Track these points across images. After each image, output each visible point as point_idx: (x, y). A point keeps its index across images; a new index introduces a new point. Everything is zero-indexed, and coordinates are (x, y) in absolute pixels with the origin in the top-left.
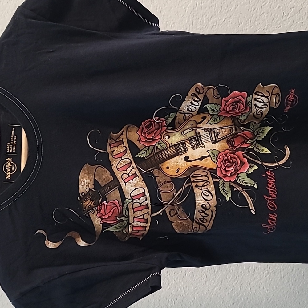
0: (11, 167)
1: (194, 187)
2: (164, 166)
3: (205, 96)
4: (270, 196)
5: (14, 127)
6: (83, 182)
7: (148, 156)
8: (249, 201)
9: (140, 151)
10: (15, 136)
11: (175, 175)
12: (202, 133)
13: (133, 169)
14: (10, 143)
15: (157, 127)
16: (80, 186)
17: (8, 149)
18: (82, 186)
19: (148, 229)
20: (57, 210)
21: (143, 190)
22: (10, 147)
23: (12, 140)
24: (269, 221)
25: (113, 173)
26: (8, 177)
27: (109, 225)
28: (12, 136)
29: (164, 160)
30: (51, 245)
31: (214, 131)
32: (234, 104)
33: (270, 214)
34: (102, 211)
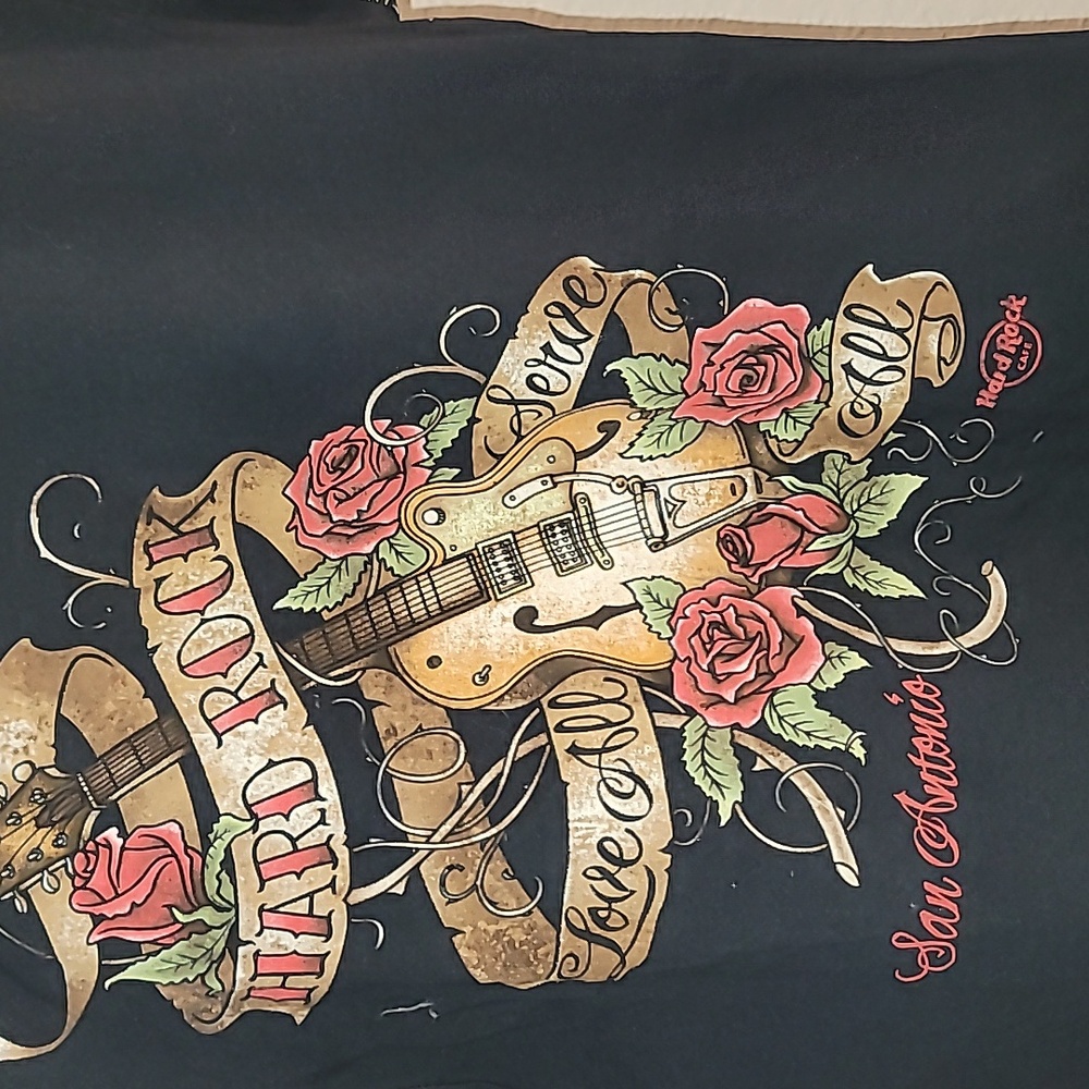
4: (926, 798)
7: (338, 604)
8: (830, 821)
25: (155, 689)
31: (657, 495)
33: (926, 886)
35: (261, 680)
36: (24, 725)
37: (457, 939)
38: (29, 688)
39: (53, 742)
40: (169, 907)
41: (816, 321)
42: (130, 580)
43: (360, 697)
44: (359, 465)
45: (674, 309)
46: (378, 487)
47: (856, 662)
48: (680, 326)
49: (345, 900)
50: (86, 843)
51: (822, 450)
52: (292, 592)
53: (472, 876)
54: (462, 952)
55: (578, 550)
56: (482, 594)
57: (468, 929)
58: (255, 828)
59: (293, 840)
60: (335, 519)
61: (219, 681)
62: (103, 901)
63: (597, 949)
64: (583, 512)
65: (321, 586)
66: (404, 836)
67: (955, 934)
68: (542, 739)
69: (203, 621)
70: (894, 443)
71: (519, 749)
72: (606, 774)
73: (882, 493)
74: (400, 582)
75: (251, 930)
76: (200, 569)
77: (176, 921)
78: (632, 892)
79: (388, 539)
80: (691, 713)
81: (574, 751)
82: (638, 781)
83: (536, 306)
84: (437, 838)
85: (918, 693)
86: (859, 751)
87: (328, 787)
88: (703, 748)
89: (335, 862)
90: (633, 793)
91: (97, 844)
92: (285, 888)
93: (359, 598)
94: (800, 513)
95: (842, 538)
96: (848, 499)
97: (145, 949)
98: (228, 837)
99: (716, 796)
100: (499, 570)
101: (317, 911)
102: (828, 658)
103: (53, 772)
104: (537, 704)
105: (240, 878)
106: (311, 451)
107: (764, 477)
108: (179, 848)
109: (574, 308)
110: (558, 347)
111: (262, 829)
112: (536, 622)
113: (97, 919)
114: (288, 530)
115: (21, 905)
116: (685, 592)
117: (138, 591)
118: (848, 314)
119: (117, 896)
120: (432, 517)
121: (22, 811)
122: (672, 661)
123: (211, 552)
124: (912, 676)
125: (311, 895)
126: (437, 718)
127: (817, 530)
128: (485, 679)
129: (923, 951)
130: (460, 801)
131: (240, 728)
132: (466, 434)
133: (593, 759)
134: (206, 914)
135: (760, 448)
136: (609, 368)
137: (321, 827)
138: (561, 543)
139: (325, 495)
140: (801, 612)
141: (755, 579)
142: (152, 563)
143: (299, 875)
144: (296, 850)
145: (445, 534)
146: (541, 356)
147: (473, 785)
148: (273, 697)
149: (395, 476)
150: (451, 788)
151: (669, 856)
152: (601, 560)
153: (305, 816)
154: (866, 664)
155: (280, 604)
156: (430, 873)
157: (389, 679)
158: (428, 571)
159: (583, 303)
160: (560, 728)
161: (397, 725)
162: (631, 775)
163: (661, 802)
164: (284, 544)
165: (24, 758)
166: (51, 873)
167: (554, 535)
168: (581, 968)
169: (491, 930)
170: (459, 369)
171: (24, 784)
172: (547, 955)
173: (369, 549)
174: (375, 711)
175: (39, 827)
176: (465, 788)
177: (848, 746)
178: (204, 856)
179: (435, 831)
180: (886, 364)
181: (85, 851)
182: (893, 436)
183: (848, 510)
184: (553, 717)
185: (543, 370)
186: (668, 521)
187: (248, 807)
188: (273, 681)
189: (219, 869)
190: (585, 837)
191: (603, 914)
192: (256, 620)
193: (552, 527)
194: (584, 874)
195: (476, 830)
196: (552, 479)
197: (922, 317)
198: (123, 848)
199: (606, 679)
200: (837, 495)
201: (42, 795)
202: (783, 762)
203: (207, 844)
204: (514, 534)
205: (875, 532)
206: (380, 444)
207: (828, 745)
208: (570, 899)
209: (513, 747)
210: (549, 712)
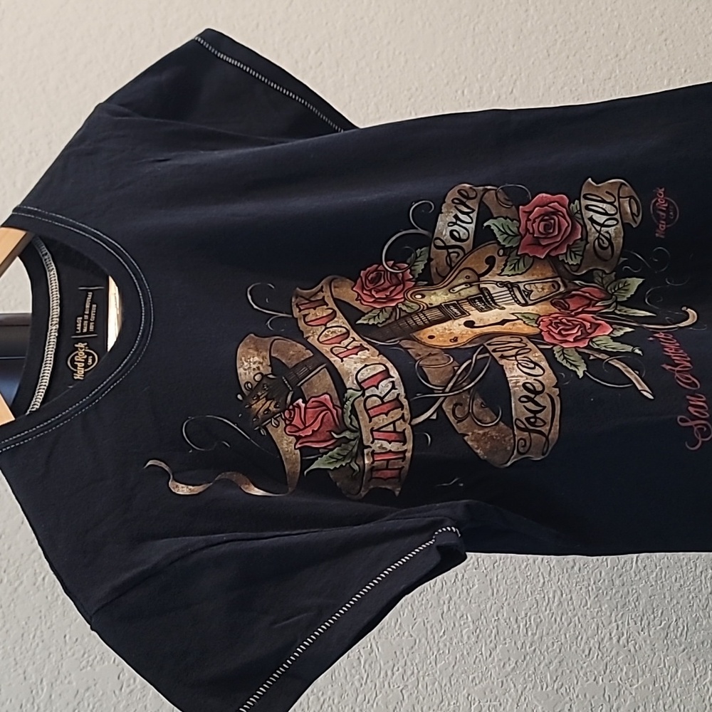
0: (86, 360)
1: (497, 358)
2: (423, 335)
3: (481, 203)
4: (677, 365)
5: (90, 291)
6: (246, 364)
7: (383, 322)
8: (633, 376)
9: (364, 314)
10: (94, 306)
11: (449, 345)
12: (493, 289)
13: (355, 341)
14: (83, 318)
15: (394, 281)
16: (240, 371)
17: (79, 328)
18: (245, 370)
19: (408, 455)
20: (192, 420)
21: (383, 366)
22: (82, 323)
23: (87, 312)
24: (691, 409)
25: (310, 347)
26: (79, 375)
27: (317, 453)
28: (87, 306)
30: (183, 490)
31: (519, 288)
32: (546, 218)
33: (688, 397)
34: (296, 421)
35: (355, 344)
36: (256, 359)
37: (466, 438)
38: (257, 348)
39: (269, 364)
40: (330, 432)
41: (572, 201)
42: (293, 315)
43: (401, 347)
44: (382, 281)
45: (507, 198)
46: (392, 288)
47: (629, 330)
48: (512, 206)
49: (410, 424)
50: (289, 406)
51: (591, 268)
52: (363, 318)
53: (467, 408)
54: (470, 443)
55: (488, 306)
56: (448, 318)
57: (470, 434)
58: (363, 394)
59: (382, 399)
60: (376, 297)
61: (337, 345)
62: (300, 430)
63: (533, 435)
64: (486, 294)
65: (375, 316)
66: (432, 391)
67: (708, 415)
68: (487, 354)
69: (326, 328)
70: (624, 263)
71: (477, 357)
73: (624, 286)
74: (410, 315)
75: (368, 441)
76: (322, 312)
77: (334, 438)
78: (545, 407)
79: (401, 302)
80: (554, 345)
81: (502, 357)
82: (536, 364)
83: (448, 200)
84: (447, 390)
85: (662, 336)
86: (639, 352)
87: (394, 372)
88: (563, 353)
89: (402, 407)
90: (534, 367)
91: (294, 407)
92: (382, 420)
93: (393, 320)
94: (587, 294)
95: (610, 302)
96: (609, 288)
97: (321, 451)
98: (352, 400)
99: (575, 369)
100: (453, 311)
101: (399, 430)
102: (615, 329)
103: (271, 376)
104: (482, 345)
105: (360, 417)
106: (361, 275)
107: (567, 281)
108: (331, 406)
109: (464, 200)
110: (461, 216)
111: (367, 394)
112: (475, 325)
113: (298, 438)
114: (357, 300)
115: (263, 432)
116: (541, 316)
117: (297, 319)
118: (586, 198)
119: (306, 427)
120: (419, 296)
121: (259, 394)
122: (541, 332)
123: (325, 307)
124: (657, 333)
125: (394, 423)
126: (437, 351)
127: (597, 299)
128: (456, 340)
129: (695, 428)
130: (455, 372)
131: (351, 356)
132: (427, 266)
133: (512, 358)
134: (347, 434)
135: (561, 268)
136: (485, 224)
137: (393, 391)
138: (479, 304)
139: (370, 290)
140: (598, 319)
141: (573, 313)
142: (301, 310)
143: (387, 414)
144: (383, 403)
145: (426, 301)
146: (454, 220)
147: (460, 367)
148: (362, 348)
149: (400, 285)
150: (450, 368)
151: (557, 389)
152: (499, 308)
153: (385, 386)
154: (633, 330)
155: (359, 322)
156: (447, 408)
157: (412, 342)
158: (421, 311)
159: (468, 198)
160: (494, 351)
161: (420, 353)
162: (532, 362)
163: (549, 370)
164: (357, 304)
165: (258, 372)
166: (275, 419)
167: (475, 302)
168: (528, 444)
169: (481, 432)
170: (421, 231)
171: (259, 382)
172: (510, 440)
173: (393, 305)
174: (409, 350)
175: (267, 400)
176: (456, 368)
177: (633, 351)
178: (342, 408)
179: (446, 387)
180: (608, 217)
181: (289, 410)
182: (622, 259)
183: (610, 292)
184: (491, 348)
185: (456, 227)
186: (526, 298)
187: (359, 384)
188: (361, 344)
189: (349, 414)
190: (516, 383)
191: (532, 420)
192: (349, 327)
193: (474, 299)
194: (519, 400)
195: (465, 384)
196: (470, 284)
197: (619, 197)
198: (306, 408)
199: (512, 337)
200: (603, 287)
201: (267, 387)
202: (603, 356)
203: (343, 403)
204: (457, 301)
205: (625, 299)
206: (391, 272)
207: (623, 351)
208: (516, 414)
209: (474, 356)
210: (488, 347)
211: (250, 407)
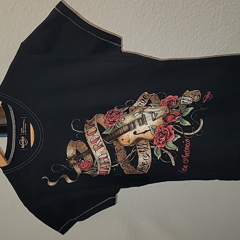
0: (25, 141)
1: (138, 152)
2: (120, 139)
3: (149, 100)
4: (185, 156)
5: (24, 118)
6: (69, 152)
7: (110, 133)
9: (105, 130)
10: (26, 124)
11: (127, 144)
12: (146, 115)
13: (101, 142)
14: (23, 128)
16: (67, 153)
17: (22, 132)
18: (69, 153)
19: (109, 172)
20: (54, 166)
21: (106, 155)
22: (23, 130)
23: (24, 126)
24: (183, 169)
25: (88, 145)
26: (23, 147)
28: (24, 124)
29: (121, 135)
30: (51, 184)
31: (154, 113)
32: (169, 102)
33: (184, 166)
34: (81, 165)
35: (101, 143)
36: (72, 151)
37: (124, 170)
38: (73, 146)
39: (76, 152)
40: (90, 167)
41: (179, 97)
42: (84, 132)
43: (113, 145)
44: (113, 113)
45: (158, 98)
46: (116, 116)
47: (179, 137)
48: (159, 100)
49: (111, 167)
51: (179, 106)
52: (105, 132)
53: (126, 165)
54: (125, 172)
55: (143, 122)
56: (129, 130)
57: (125, 169)
59: (104, 161)
60: (110, 121)
61: (95, 144)
62: (82, 167)
63: (141, 172)
64: (144, 117)
65: (108, 131)
66: (118, 161)
68: (136, 150)
69: (93, 136)
70: (190, 104)
71: (133, 151)
72: (144, 154)
73: (187, 110)
74: (119, 129)
75: (99, 169)
76: (93, 130)
77: (90, 169)
78: (146, 167)
79: (117, 123)
80: (156, 145)
81: (140, 151)
82: (148, 155)
83: (139, 100)
85: (187, 141)
86: (177, 150)
88: (157, 151)
89: (109, 163)
90: (147, 156)
92: (103, 166)
93: (113, 132)
94: (175, 114)
95: (180, 116)
96: (182, 111)
97: (87, 171)
98: (97, 161)
99: (158, 156)
100: (132, 126)
101: (107, 168)
102: (175, 137)
103: (76, 155)
104: (135, 145)
105: (98, 165)
106: (107, 113)
107: (170, 109)
108: (91, 162)
109: (144, 99)
110: (141, 103)
111: (101, 160)
112: (136, 133)
113: (81, 169)
114: (104, 123)
115: (72, 168)
116: (157, 127)
117: (85, 133)
118: (184, 96)
119: (83, 166)
120: (123, 119)
121: (72, 159)
122: (154, 138)
123: (94, 127)
124: (186, 138)
125: (106, 166)
126: (123, 147)
127: (177, 116)
128: (129, 142)
130: (125, 158)
131: (98, 150)
132: (128, 109)
133: (142, 153)
134: (94, 168)
135: (170, 106)
136: (149, 104)
137: (108, 160)
138: (141, 121)
139: (109, 118)
140: (173, 129)
141: (167, 124)
142: (87, 129)
143: (105, 164)
145: (125, 122)
146: (139, 104)
147: (127, 156)
148: (102, 146)
149: (118, 114)
150: (124, 157)
151: (151, 164)
152: (146, 123)
153: (106, 159)
154: (180, 137)
155: (103, 133)
156: (121, 165)
157: (117, 142)
158: (122, 127)
159: (145, 99)
160: (138, 148)
161: (118, 148)
162: (147, 154)
163: (151, 158)
164: (103, 125)
165: (72, 154)
166: (76, 165)
167: (140, 120)
168: (139, 173)
169: (128, 169)
171: (72, 156)
172: (135, 172)
173: (114, 125)
174: (115, 147)
175: (74, 160)
177: (176, 149)
178: (94, 162)
179: (122, 161)
180: (189, 101)
181: (80, 163)
183: (182, 113)
184: (137, 147)
186: (156, 116)
187: (99, 158)
188: (102, 143)
189: (95, 164)
190: (140, 162)
191: (142, 168)
192: (100, 135)
193: (139, 119)
194: (140, 165)
195: (127, 161)
196: (140, 112)
197: (195, 95)
198: (84, 162)
199: (145, 141)
200: (181, 111)
201: (75, 157)
202: (167, 152)
204: (134, 121)
205: (185, 116)
206: (117, 111)
207: (173, 149)
208: (138, 167)
209: (132, 151)
210: (137, 146)
211: (70, 162)
